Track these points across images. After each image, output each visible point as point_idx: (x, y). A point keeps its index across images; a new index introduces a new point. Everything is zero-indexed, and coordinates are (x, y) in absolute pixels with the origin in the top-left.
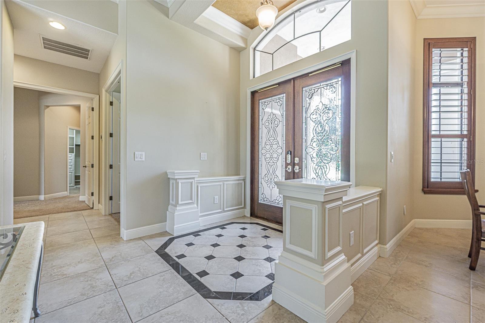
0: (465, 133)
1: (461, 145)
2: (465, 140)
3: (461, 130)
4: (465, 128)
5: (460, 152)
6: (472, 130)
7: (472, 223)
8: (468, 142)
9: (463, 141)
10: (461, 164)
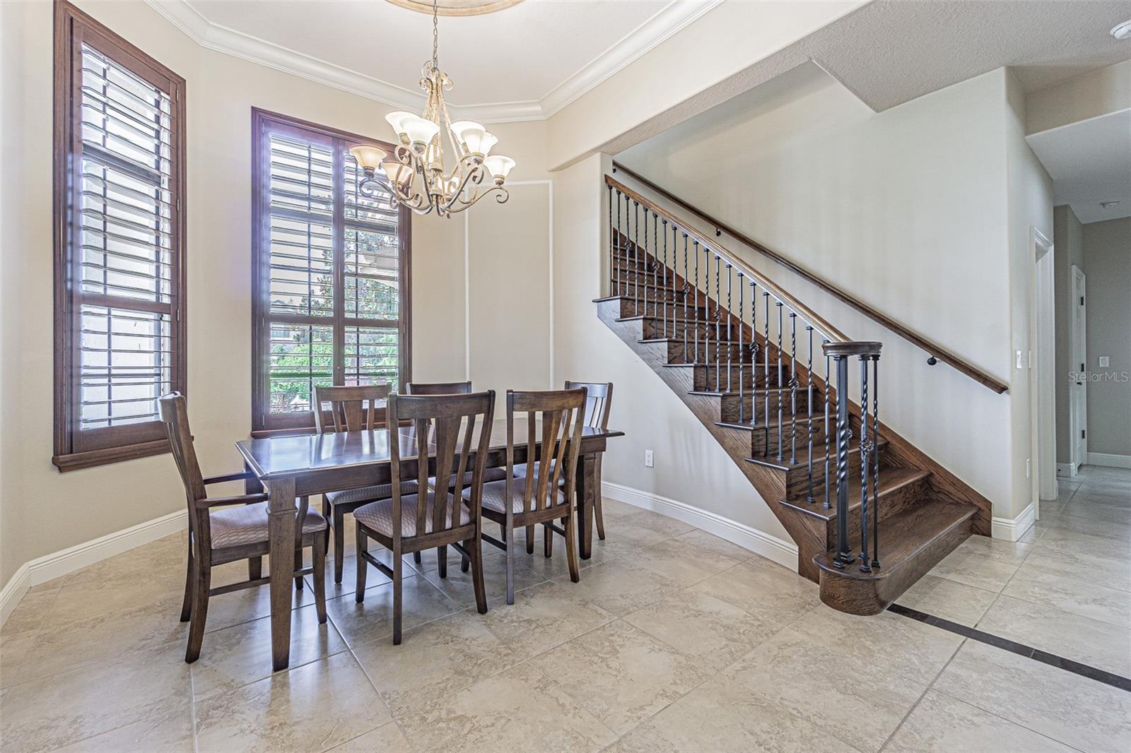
0: (166, 300)
1: (159, 329)
2: (166, 317)
3: (158, 293)
4: (166, 288)
5: (155, 347)
6: (180, 295)
7: (188, 517)
8: (171, 322)
9: (161, 319)
10: (157, 377)
